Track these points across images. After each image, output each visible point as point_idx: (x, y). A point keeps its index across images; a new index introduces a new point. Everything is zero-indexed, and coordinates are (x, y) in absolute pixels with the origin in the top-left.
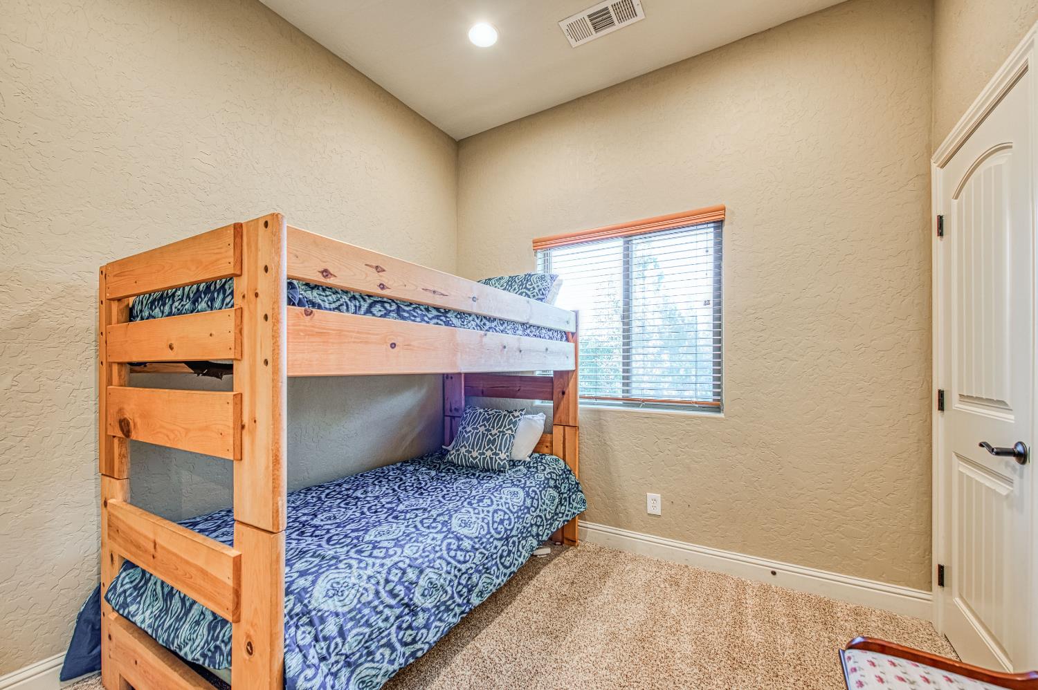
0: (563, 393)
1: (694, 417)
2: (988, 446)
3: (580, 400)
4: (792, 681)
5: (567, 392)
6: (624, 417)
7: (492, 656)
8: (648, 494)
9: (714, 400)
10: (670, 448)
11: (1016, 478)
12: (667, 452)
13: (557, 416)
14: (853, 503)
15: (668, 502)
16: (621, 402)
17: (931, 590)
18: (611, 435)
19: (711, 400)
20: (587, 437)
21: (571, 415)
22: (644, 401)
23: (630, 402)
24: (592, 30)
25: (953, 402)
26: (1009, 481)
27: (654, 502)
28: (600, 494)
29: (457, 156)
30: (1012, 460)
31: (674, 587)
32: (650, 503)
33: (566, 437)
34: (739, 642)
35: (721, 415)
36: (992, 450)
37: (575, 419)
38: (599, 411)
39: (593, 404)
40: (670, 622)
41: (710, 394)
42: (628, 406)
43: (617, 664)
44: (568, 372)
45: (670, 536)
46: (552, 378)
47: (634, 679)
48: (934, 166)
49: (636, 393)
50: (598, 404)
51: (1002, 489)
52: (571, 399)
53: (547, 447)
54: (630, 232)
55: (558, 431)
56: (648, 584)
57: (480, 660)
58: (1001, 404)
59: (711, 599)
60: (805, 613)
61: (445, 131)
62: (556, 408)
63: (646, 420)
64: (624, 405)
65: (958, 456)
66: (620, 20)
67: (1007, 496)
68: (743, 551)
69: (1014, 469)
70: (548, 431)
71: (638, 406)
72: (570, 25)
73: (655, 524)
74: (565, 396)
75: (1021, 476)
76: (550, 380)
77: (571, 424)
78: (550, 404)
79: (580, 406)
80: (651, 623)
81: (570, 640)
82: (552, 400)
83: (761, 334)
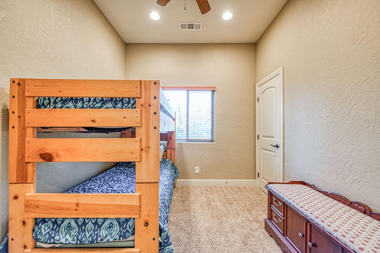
0: (171, 138)
1: (208, 144)
2: (272, 145)
3: (176, 141)
4: (241, 203)
5: (172, 138)
6: (188, 145)
7: (175, 221)
8: (196, 167)
9: (211, 139)
10: (201, 153)
11: (276, 151)
12: (201, 154)
13: (169, 146)
14: (242, 162)
15: (201, 169)
16: (186, 141)
17: (256, 179)
18: (184, 151)
19: (210, 139)
20: (177, 152)
21: (173, 145)
22: (194, 140)
23: (188, 140)
24: (187, 28)
25: (261, 137)
26: (275, 152)
27: (197, 169)
28: (181, 170)
29: (126, 49)
30: (276, 148)
31: (207, 192)
32: (196, 170)
33: (172, 152)
34: (228, 199)
35: (214, 143)
36: (273, 146)
37: (175, 146)
38: (181, 144)
39: (179, 142)
40: (212, 199)
41: (210, 137)
42: (188, 142)
43: (207, 212)
44: (172, 132)
45: (201, 179)
46: (167, 133)
47: (213, 213)
48: (257, 87)
49: (190, 138)
50: (180, 142)
51: (273, 154)
52: (173, 140)
53: (164, 156)
54: (189, 89)
55: (169, 151)
56: (201, 192)
57: (173, 223)
58: (273, 137)
59: (217, 192)
60: (236, 190)
61: (122, 38)
62: (168, 144)
63: (195, 146)
64: (187, 141)
65: (262, 149)
66: (196, 29)
67: (274, 155)
68: (220, 179)
69: (276, 149)
70: (166, 151)
71: (192, 141)
72: (182, 25)
73: (198, 176)
74: (171, 139)
75: (277, 151)
76: (166, 134)
77: (173, 148)
78: (166, 142)
79: (176, 142)
80: (208, 201)
81: (192, 210)
82: (167, 140)
83: (224, 121)
